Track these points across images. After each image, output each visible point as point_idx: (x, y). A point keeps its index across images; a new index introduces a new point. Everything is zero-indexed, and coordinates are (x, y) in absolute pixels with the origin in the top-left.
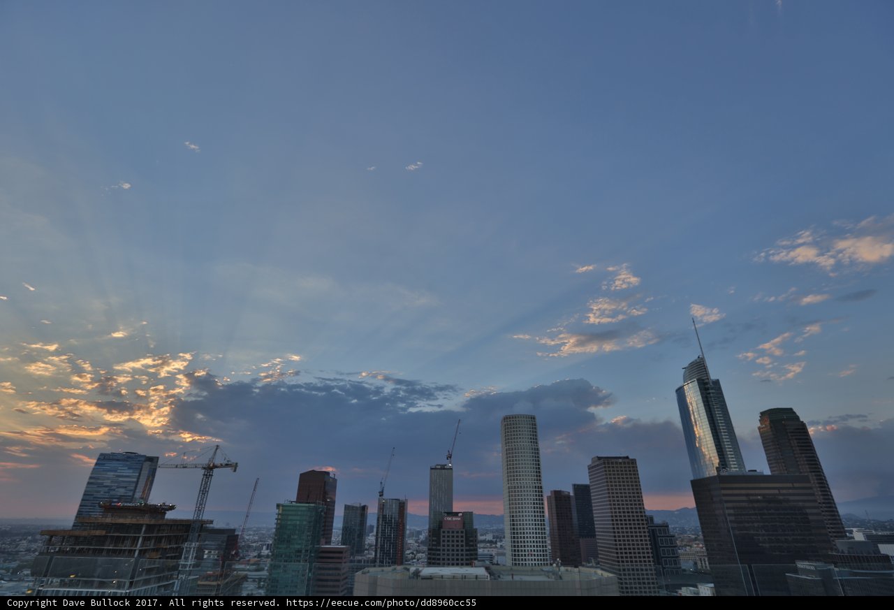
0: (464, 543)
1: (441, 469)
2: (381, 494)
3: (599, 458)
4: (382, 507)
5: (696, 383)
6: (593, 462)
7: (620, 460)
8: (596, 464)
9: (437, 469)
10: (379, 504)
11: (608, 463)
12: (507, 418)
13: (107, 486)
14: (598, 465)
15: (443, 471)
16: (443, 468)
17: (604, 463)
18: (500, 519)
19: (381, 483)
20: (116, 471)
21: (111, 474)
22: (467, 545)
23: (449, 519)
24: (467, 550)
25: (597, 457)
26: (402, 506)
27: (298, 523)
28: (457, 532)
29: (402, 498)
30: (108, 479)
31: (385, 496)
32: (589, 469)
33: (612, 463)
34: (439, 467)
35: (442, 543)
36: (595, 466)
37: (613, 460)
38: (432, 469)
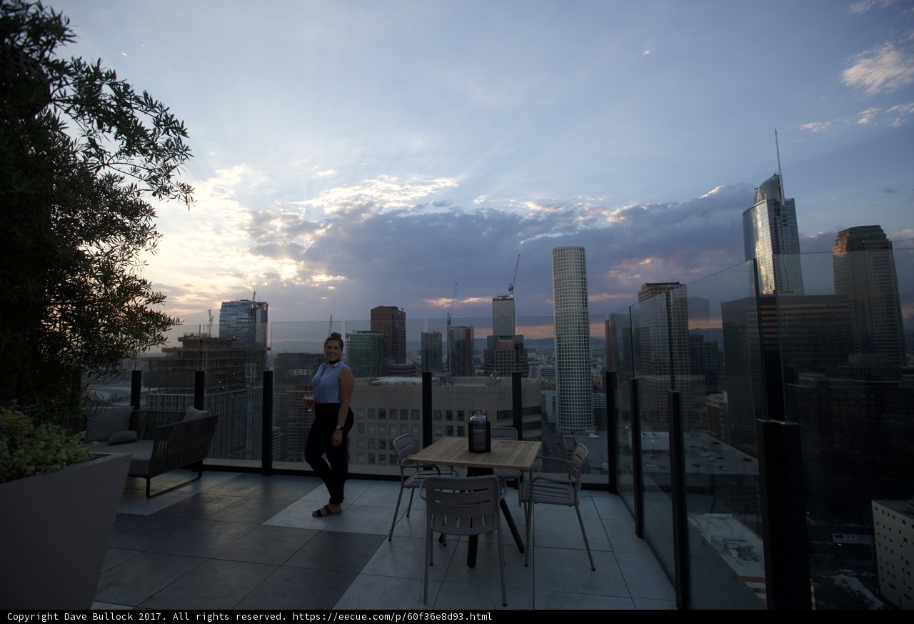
0: (515, 361)
1: (502, 300)
2: (449, 323)
3: (648, 285)
4: (451, 334)
5: (765, 204)
6: (643, 289)
7: (669, 286)
8: (646, 289)
9: (499, 300)
10: (448, 331)
11: (656, 289)
12: (556, 251)
13: (232, 327)
14: (646, 292)
15: (505, 301)
16: (504, 298)
17: (652, 289)
18: (550, 341)
19: (448, 314)
20: (237, 315)
21: (234, 317)
22: (517, 362)
23: (503, 341)
24: (517, 366)
25: (647, 284)
26: (468, 332)
27: (364, 348)
28: (509, 352)
29: (468, 326)
30: (233, 321)
31: (451, 325)
32: (639, 295)
33: (660, 289)
34: (501, 298)
35: (496, 361)
36: (644, 293)
37: (661, 286)
38: (494, 300)
